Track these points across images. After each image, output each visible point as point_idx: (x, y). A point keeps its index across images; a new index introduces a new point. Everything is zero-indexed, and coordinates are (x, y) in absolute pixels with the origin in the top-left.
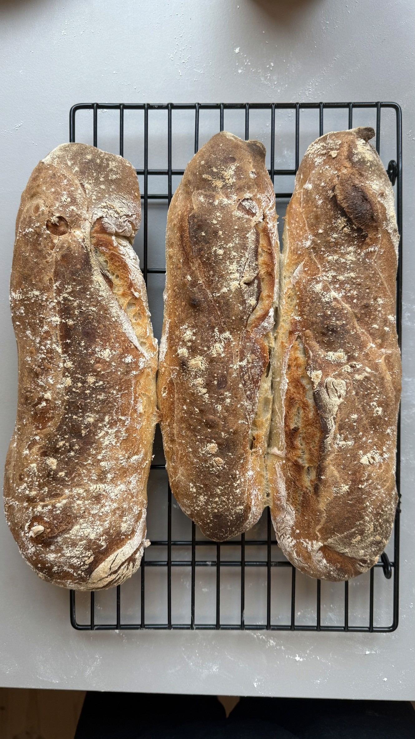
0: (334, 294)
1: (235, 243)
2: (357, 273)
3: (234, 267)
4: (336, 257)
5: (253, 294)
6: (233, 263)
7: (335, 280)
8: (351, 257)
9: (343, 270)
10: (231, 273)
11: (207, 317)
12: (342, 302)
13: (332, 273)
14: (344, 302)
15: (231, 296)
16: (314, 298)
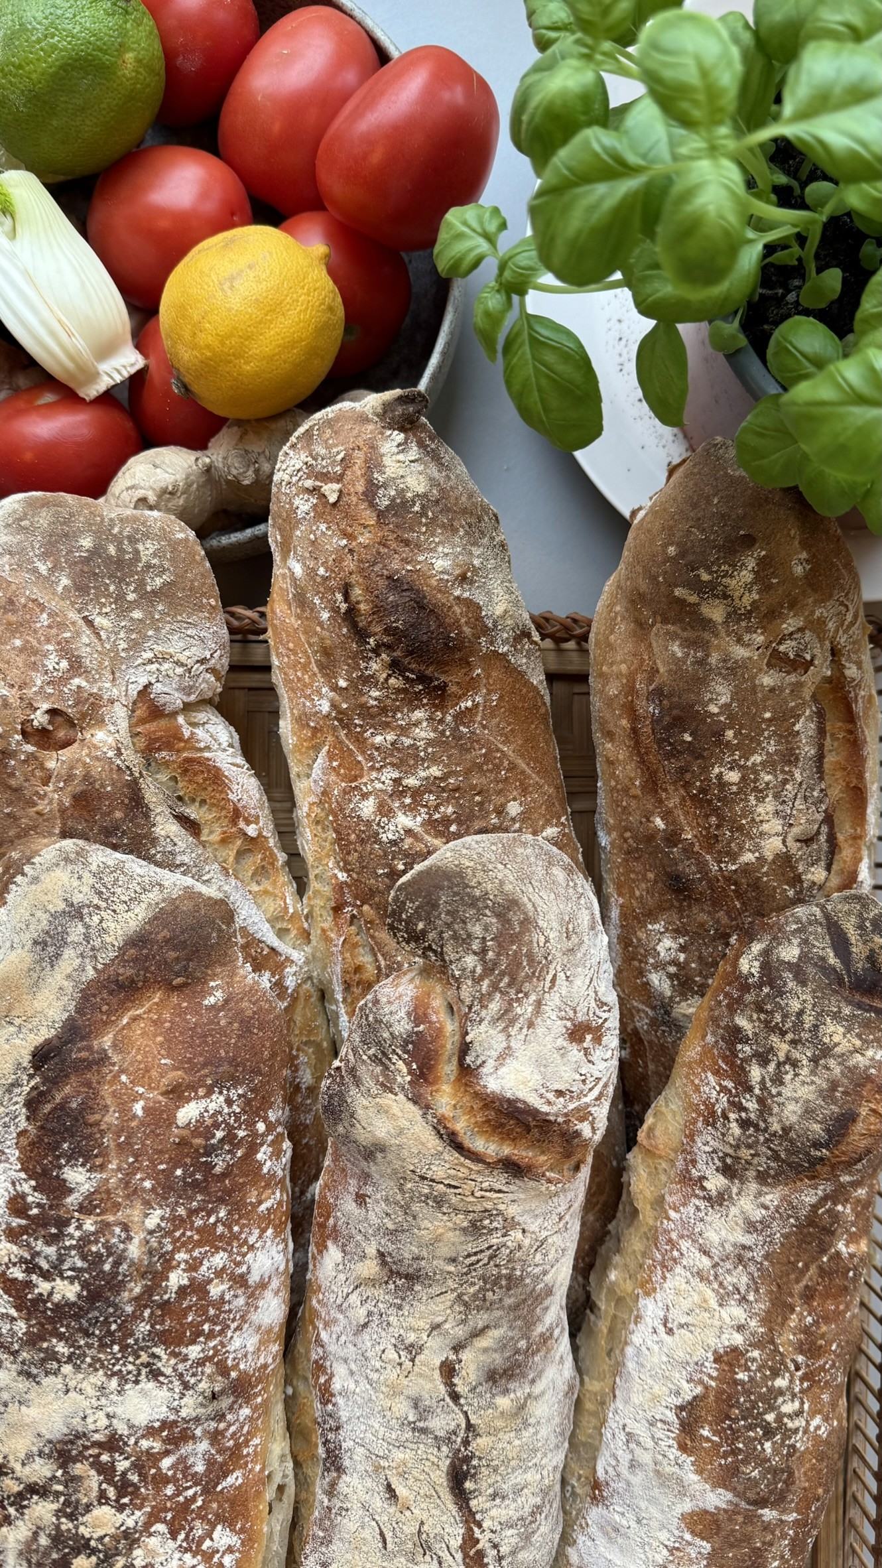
0: (404, 820)
1: (768, 753)
2: (446, 766)
3: (766, 808)
4: (391, 737)
5: (819, 859)
6: (764, 798)
7: (398, 787)
8: (423, 733)
9: (412, 762)
10: (762, 822)
11: (709, 913)
12: (426, 837)
13: (389, 774)
14: (429, 834)
15: (765, 869)
16: (364, 832)
